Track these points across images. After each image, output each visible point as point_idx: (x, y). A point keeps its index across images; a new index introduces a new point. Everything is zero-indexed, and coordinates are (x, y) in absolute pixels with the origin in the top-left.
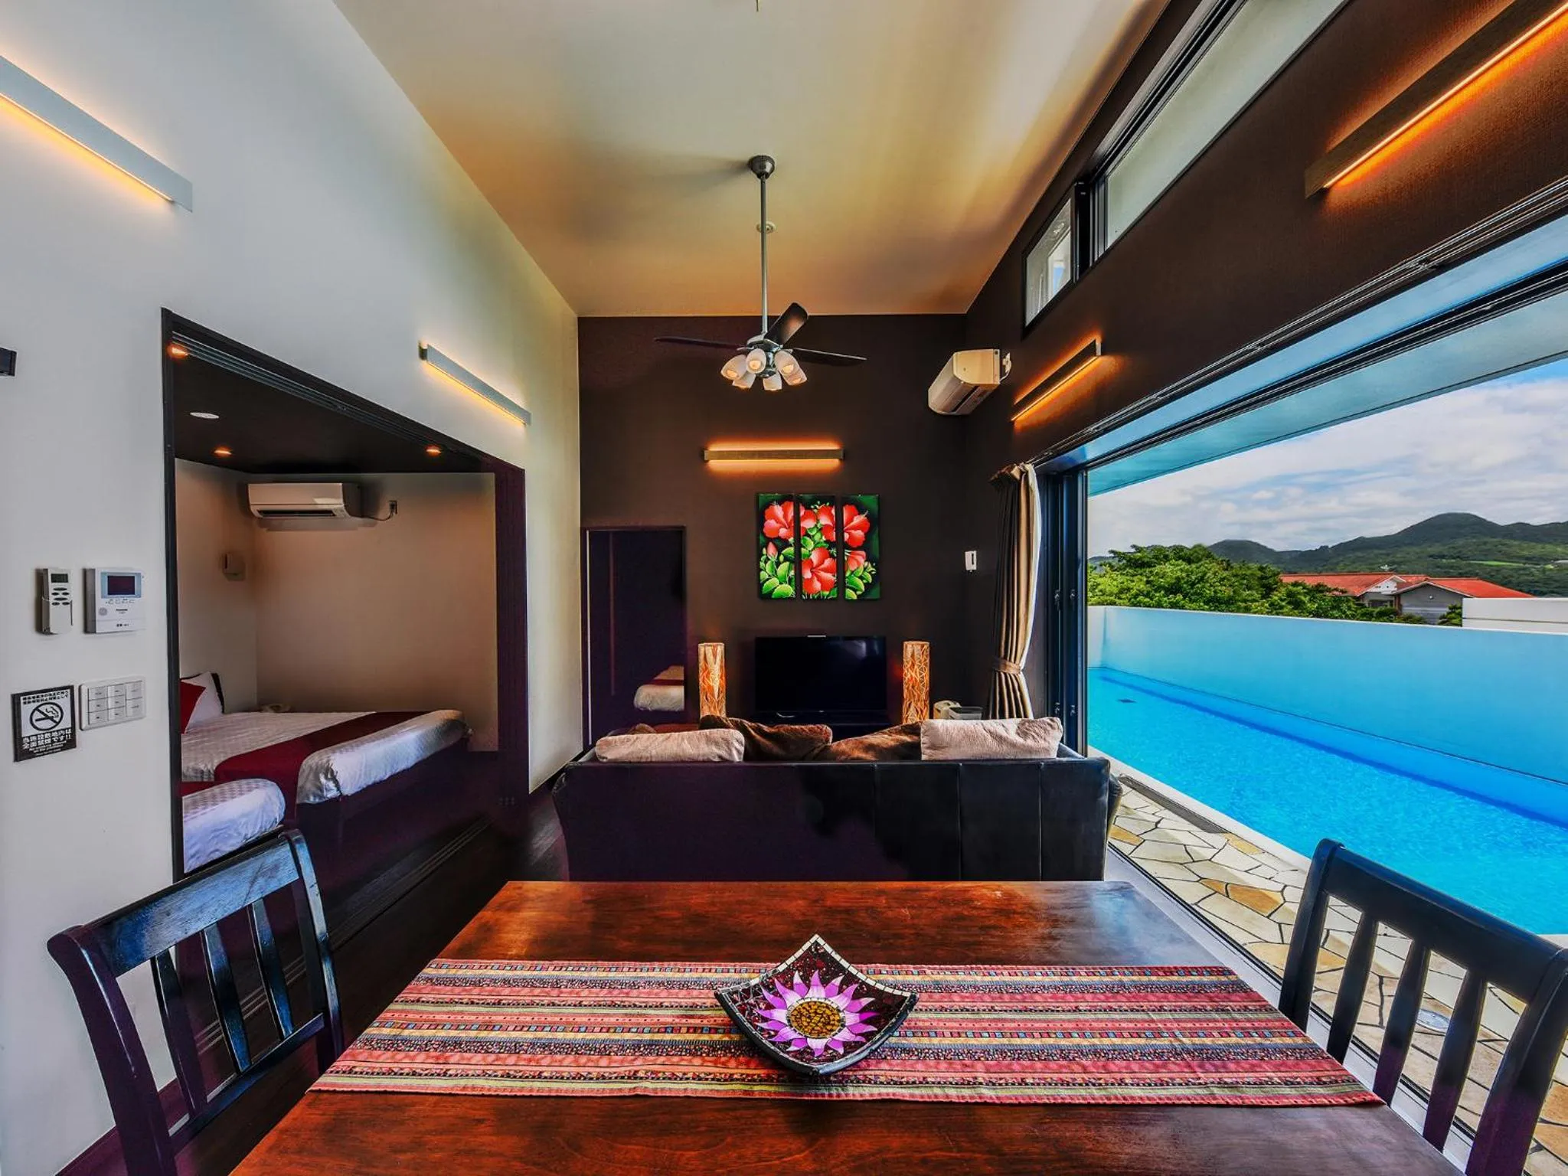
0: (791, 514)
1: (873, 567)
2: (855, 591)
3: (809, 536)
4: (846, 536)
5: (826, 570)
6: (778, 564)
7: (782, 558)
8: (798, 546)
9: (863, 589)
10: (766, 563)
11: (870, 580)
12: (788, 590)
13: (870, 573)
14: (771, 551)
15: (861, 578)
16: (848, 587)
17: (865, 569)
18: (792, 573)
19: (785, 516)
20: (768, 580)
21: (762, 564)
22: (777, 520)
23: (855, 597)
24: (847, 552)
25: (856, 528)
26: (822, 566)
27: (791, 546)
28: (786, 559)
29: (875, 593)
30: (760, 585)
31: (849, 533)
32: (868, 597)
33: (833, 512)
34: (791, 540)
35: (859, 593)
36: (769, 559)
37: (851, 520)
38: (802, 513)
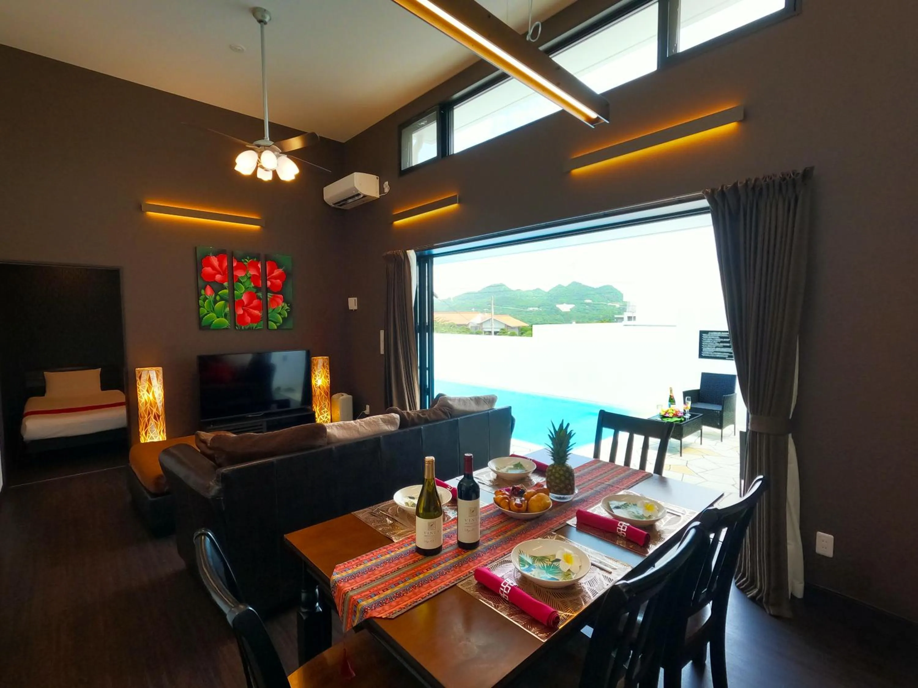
0: (225, 264)
1: (288, 306)
2: (275, 323)
3: (241, 282)
4: (269, 283)
5: (255, 308)
6: (215, 302)
7: (218, 298)
8: (232, 289)
9: (281, 321)
10: (204, 301)
11: (286, 316)
12: (225, 322)
13: (286, 310)
14: (208, 293)
15: (280, 314)
16: (270, 320)
17: (283, 307)
18: (227, 309)
19: (220, 265)
20: (206, 314)
21: (201, 302)
22: (213, 268)
23: (276, 327)
24: (270, 295)
25: (276, 278)
26: (252, 305)
27: (226, 289)
28: (222, 299)
29: (289, 325)
30: (200, 319)
31: (271, 281)
32: (285, 327)
33: (259, 266)
34: (226, 284)
35: (278, 324)
36: (207, 299)
37: (272, 272)
38: (235, 264)
